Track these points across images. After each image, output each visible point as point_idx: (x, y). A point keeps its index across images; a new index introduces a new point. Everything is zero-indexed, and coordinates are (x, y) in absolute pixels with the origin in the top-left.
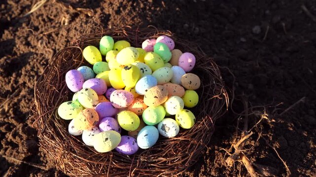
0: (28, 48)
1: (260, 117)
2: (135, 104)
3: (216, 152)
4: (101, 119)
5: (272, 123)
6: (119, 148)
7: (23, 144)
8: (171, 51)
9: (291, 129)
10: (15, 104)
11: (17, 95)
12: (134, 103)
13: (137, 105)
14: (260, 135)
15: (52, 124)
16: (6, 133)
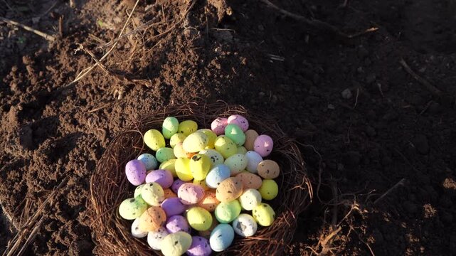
0: (75, 127)
1: (350, 208)
2: (206, 199)
3: (301, 250)
4: (169, 218)
5: (365, 214)
6: (191, 251)
7: (73, 246)
8: (244, 132)
9: (387, 220)
10: (62, 196)
11: (64, 185)
12: (204, 198)
13: (208, 201)
14: (352, 228)
15: (113, 225)
16: (52, 232)
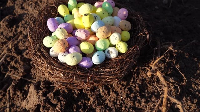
0: (23, 10)
1: (168, 48)
2: (91, 38)
3: (140, 70)
4: (70, 46)
5: (175, 52)
6: (81, 63)
7: (21, 67)
8: (113, 8)
9: (187, 57)
10: (16, 44)
11: (17, 39)
13: (92, 39)
14: (167, 60)
15: (39, 50)
16: (10, 62)
